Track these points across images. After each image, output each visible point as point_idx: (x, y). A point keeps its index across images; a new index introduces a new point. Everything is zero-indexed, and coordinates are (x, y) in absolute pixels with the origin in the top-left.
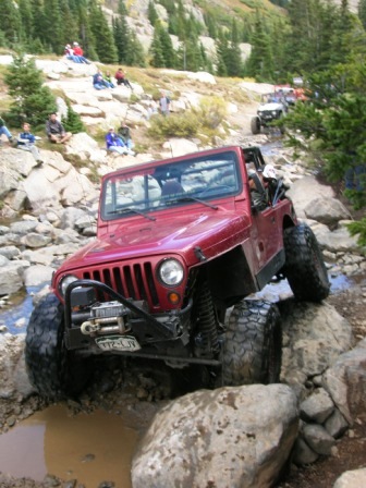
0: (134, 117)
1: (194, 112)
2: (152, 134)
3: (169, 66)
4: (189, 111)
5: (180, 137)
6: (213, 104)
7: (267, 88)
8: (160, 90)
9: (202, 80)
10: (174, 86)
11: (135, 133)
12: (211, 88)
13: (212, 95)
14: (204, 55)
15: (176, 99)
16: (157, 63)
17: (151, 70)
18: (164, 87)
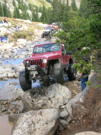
0: (9, 32)
1: (26, 31)
2: (14, 37)
3: (18, 18)
4: (24, 31)
5: (22, 38)
6: (31, 29)
7: (46, 25)
8: (16, 25)
9: (28, 22)
10: (20, 24)
11: (9, 36)
12: (30, 25)
13: (31, 26)
14: (28, 15)
15: (21, 28)
16: (15, 17)
17: (14, 19)
18: (17, 24)
